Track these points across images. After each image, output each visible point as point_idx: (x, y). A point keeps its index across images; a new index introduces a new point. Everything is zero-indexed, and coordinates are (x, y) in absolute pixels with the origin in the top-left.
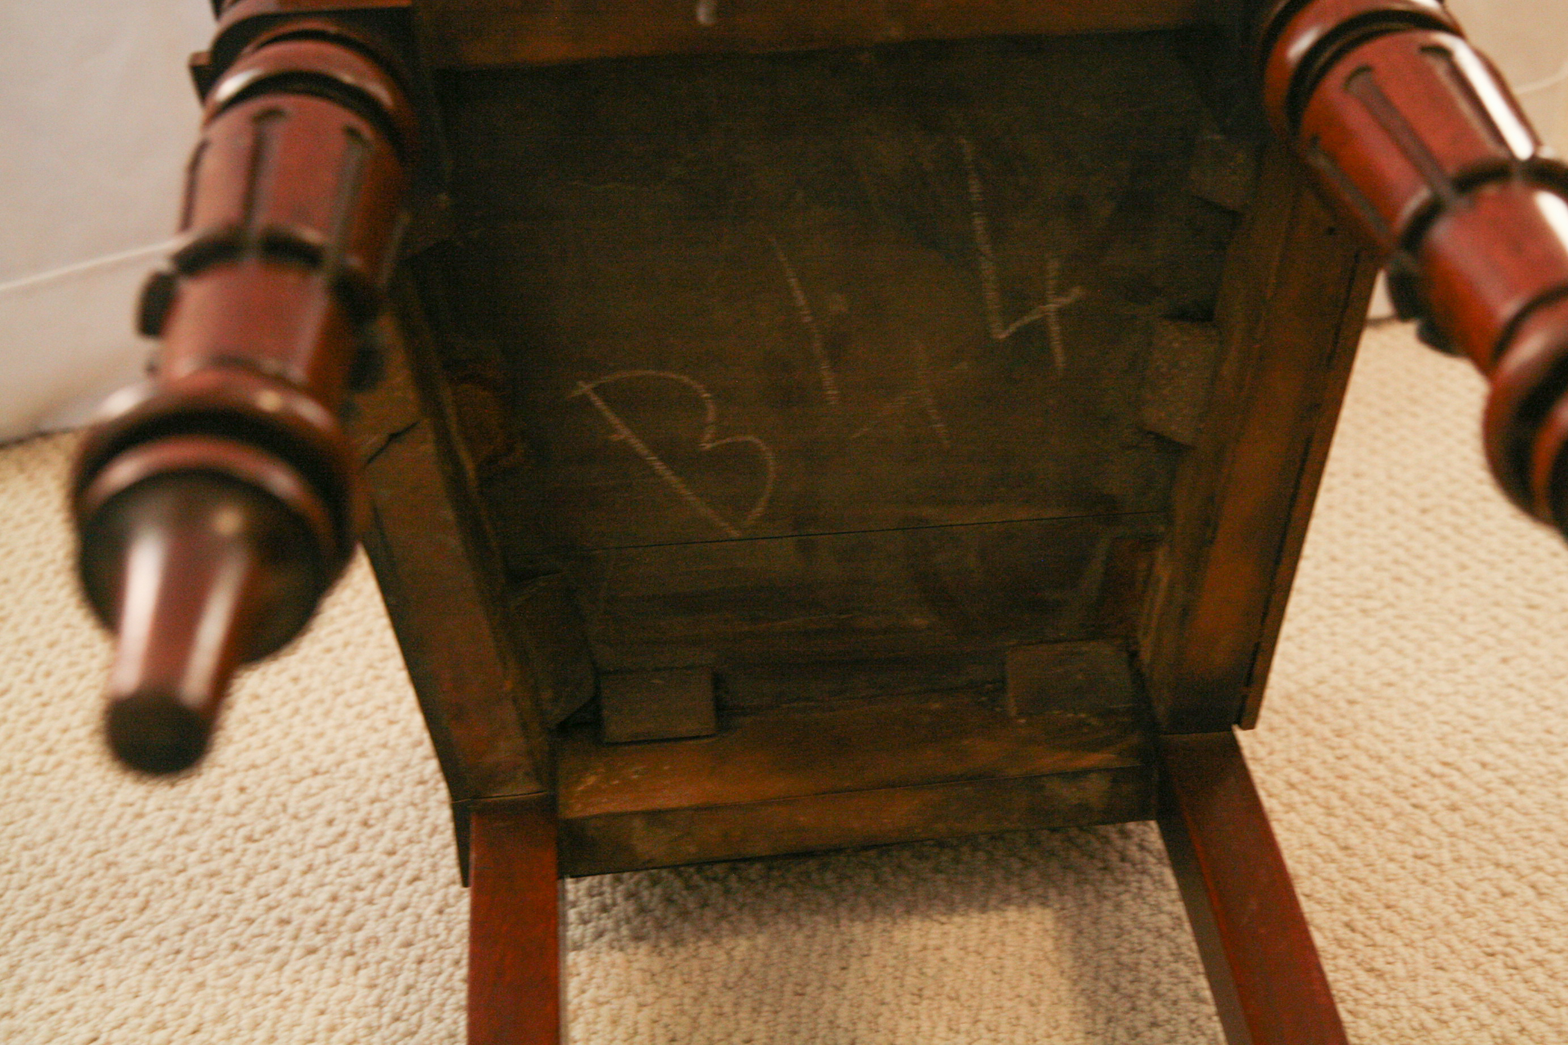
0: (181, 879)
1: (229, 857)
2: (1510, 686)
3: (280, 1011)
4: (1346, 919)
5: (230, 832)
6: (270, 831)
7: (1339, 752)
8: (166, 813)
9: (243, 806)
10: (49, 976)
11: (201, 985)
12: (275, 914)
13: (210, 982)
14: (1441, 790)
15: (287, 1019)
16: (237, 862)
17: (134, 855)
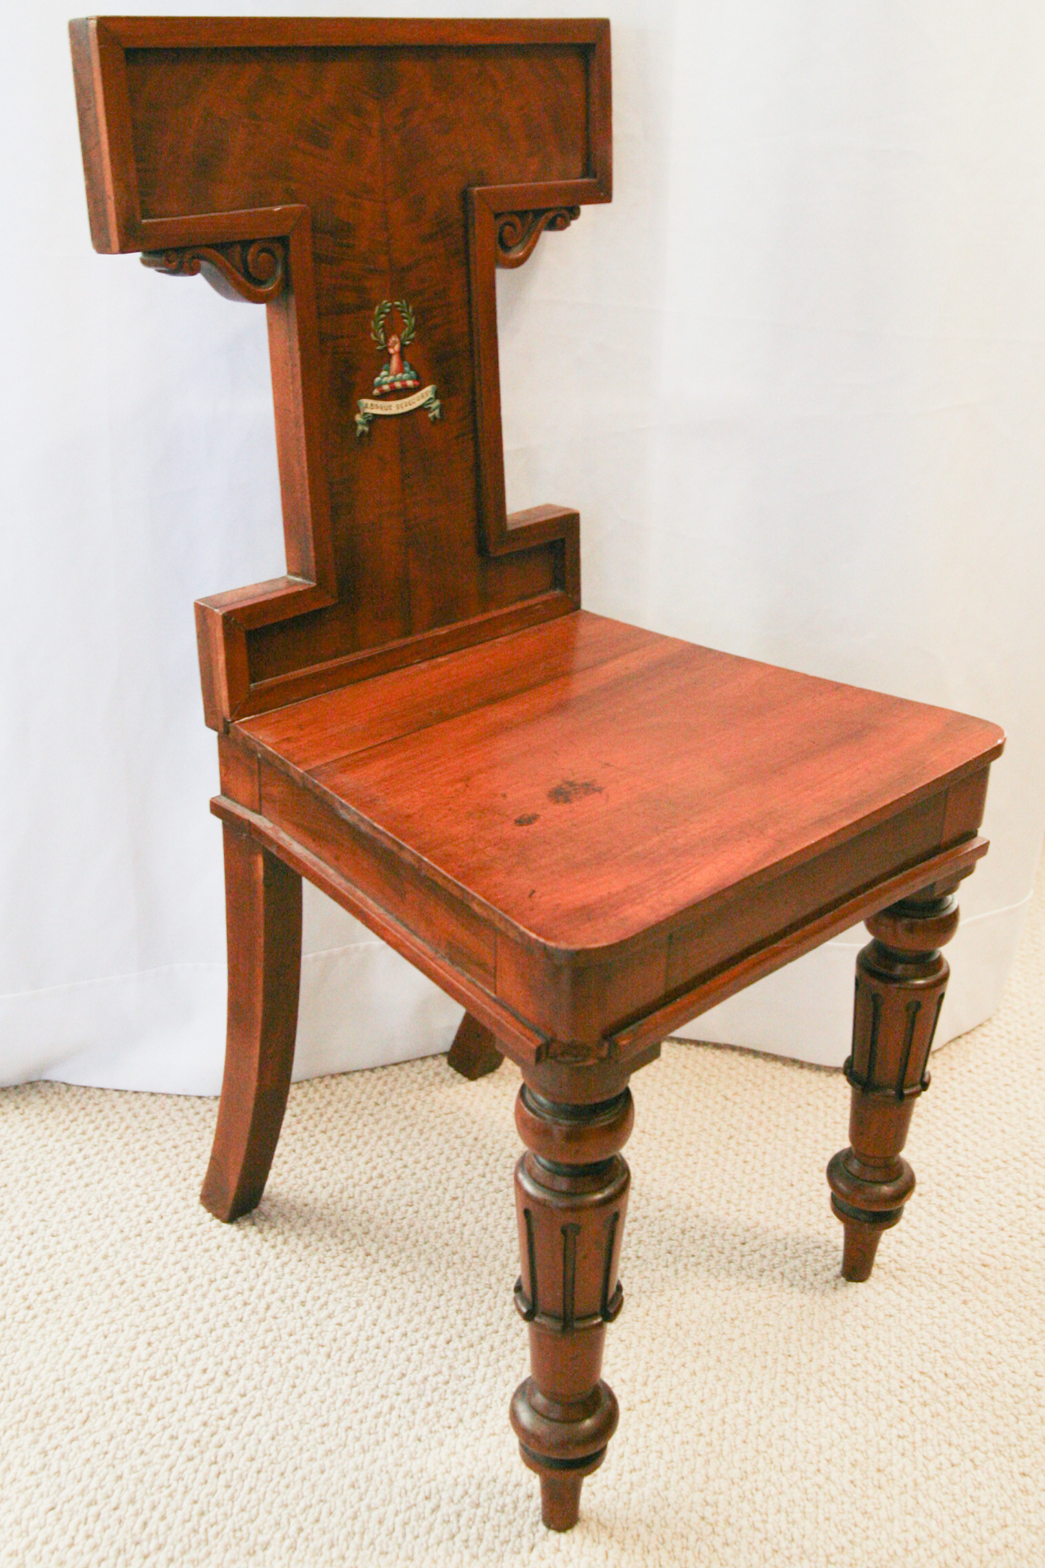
0: (109, 1403)
1: (140, 1390)
2: (967, 1320)
3: (169, 1499)
4: (851, 1478)
5: (141, 1373)
6: (166, 1374)
7: (855, 1362)
8: (101, 1356)
10: (25, 1463)
11: (120, 1477)
12: (168, 1432)
13: (126, 1476)
14: (918, 1392)
15: (173, 1505)
16: (144, 1394)
17: (80, 1383)
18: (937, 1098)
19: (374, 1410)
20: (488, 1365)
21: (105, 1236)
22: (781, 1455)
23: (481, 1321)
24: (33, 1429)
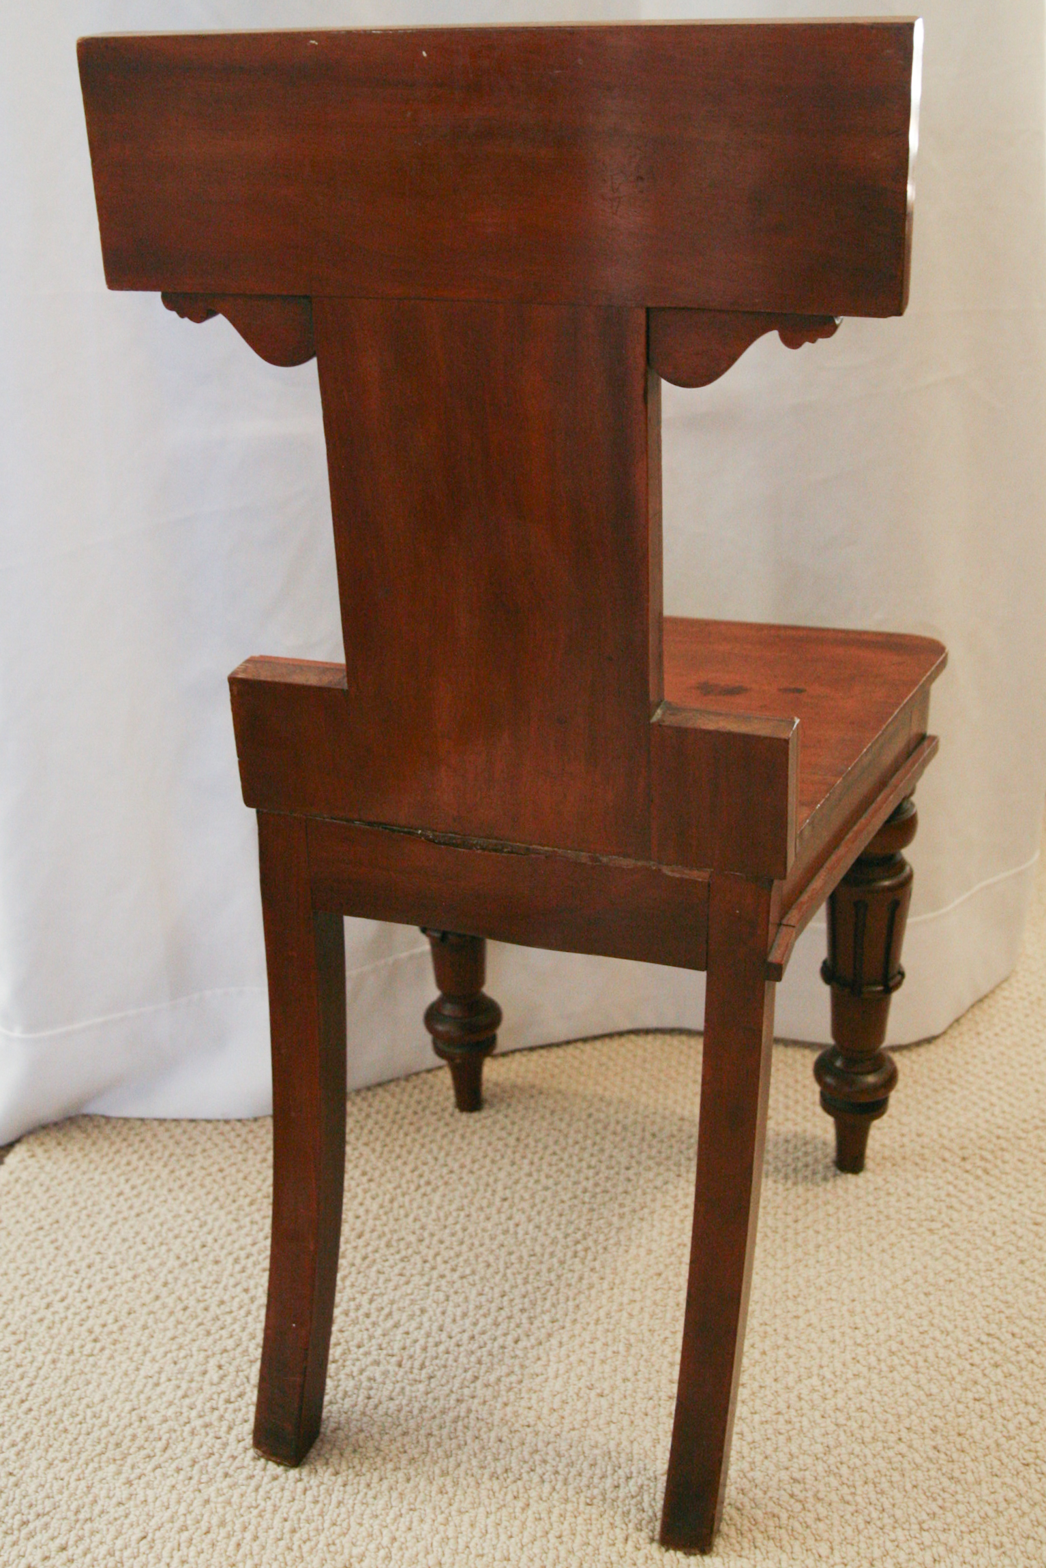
0: (187, 1428)
1: (216, 1413)
2: (1026, 1279)
3: (259, 1519)
4: (933, 1443)
5: (215, 1396)
7: (921, 1329)
8: (174, 1382)
9: (222, 1378)
10: (111, 1495)
11: (207, 1501)
13: (213, 1499)
14: (988, 1353)
15: (264, 1525)
16: (221, 1418)
17: (157, 1411)
18: (967, 1063)
19: (452, 1414)
20: (560, 1362)
21: (163, 1264)
22: (862, 1427)
23: (546, 1318)
24: (115, 1460)
